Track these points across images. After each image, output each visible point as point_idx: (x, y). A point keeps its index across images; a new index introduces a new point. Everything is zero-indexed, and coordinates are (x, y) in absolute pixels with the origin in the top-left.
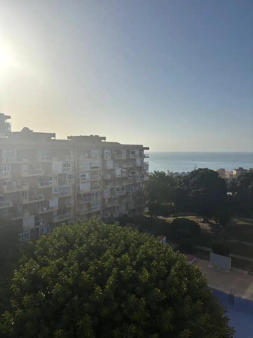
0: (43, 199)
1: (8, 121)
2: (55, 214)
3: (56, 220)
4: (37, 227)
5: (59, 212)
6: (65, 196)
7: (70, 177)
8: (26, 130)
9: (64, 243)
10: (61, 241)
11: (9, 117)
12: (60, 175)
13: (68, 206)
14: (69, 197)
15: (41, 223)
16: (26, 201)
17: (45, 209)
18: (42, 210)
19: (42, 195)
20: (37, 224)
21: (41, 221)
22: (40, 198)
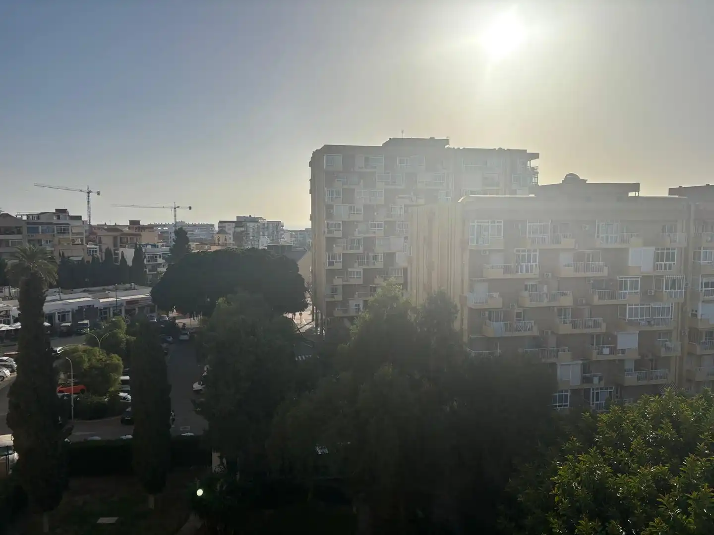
0: (603, 329)
1: (534, 163)
2: (629, 365)
3: (631, 380)
4: (586, 386)
5: (639, 365)
6: (655, 328)
7: (673, 287)
8: (571, 179)
9: (670, 434)
10: (662, 428)
11: (535, 156)
12: (646, 278)
13: (663, 354)
14: (668, 333)
15: (596, 380)
16: (565, 329)
17: (606, 351)
18: (600, 353)
19: (600, 320)
20: (586, 380)
21: (596, 376)
22: (596, 325)
